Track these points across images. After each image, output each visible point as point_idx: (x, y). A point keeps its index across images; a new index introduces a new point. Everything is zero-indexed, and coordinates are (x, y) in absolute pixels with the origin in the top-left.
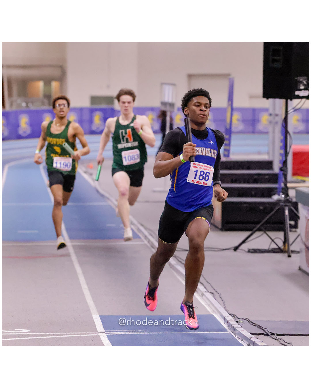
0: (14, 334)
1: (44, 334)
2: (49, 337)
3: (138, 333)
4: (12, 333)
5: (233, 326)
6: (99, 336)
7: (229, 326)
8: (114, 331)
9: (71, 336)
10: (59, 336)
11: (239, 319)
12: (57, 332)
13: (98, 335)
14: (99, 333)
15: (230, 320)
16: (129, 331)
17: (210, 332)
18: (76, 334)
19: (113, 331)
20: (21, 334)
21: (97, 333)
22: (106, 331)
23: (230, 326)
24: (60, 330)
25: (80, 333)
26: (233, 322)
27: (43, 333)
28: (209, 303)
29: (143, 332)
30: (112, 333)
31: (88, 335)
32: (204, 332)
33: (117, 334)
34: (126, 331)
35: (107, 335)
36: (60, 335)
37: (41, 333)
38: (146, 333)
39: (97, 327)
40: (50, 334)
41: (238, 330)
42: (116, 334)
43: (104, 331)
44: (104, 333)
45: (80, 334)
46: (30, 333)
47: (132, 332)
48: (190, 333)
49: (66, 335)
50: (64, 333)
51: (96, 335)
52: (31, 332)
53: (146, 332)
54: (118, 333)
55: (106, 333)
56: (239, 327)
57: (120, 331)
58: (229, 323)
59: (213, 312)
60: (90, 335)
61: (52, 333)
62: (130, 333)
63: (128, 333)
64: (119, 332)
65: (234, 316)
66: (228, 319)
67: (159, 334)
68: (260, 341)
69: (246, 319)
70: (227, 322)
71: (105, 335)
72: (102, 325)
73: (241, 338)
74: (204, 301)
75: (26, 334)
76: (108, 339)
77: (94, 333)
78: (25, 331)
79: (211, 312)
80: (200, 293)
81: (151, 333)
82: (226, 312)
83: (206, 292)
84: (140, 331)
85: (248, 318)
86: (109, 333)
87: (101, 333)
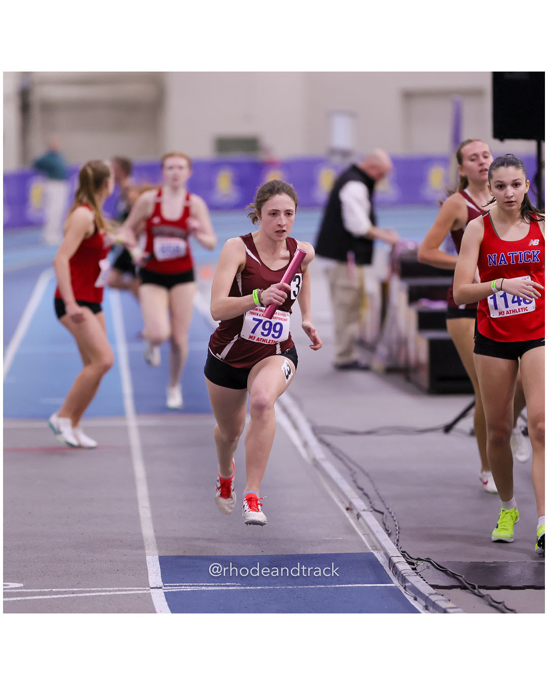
1: (49, 591)
2: (56, 597)
3: (224, 588)
5: (402, 572)
7: (396, 572)
8: (180, 584)
9: (98, 594)
10: (76, 595)
12: (71, 587)
13: (149, 592)
14: (151, 588)
15: (398, 562)
16: (207, 584)
17: (360, 585)
18: (108, 591)
19: (178, 584)
21: (147, 588)
22: (165, 584)
23: (398, 573)
24: (78, 583)
25: (115, 589)
26: (403, 567)
27: (46, 590)
28: (368, 531)
29: (234, 586)
30: (175, 588)
31: (130, 592)
32: (348, 585)
33: (185, 590)
34: (202, 584)
35: (164, 592)
36: (77, 593)
38: (238, 588)
39: (149, 576)
40: (59, 592)
41: (411, 581)
42: (181, 590)
43: (161, 584)
44: (161, 588)
45: (116, 591)
46: (23, 590)
47: (214, 586)
48: (322, 586)
49: (88, 593)
50: (86, 589)
51: (146, 592)
52: (24, 588)
53: (239, 586)
54: (187, 587)
55: (165, 588)
56: (412, 576)
58: (397, 568)
59: (374, 548)
60: (133, 592)
61: (62, 590)
62: (210, 588)
63: (204, 588)
64: (190, 586)
66: (395, 560)
67: (262, 589)
68: (445, 601)
69: (428, 560)
70: (393, 566)
71: (161, 592)
72: (160, 574)
73: (413, 595)
74: (361, 527)
75: (14, 591)
76: (166, 599)
77: (142, 588)
78: (14, 587)
79: (370, 548)
80: (355, 513)
81: (249, 588)
82: (394, 547)
83: (364, 510)
84: (230, 584)
85: (430, 558)
86: (169, 589)
87: (154, 588)
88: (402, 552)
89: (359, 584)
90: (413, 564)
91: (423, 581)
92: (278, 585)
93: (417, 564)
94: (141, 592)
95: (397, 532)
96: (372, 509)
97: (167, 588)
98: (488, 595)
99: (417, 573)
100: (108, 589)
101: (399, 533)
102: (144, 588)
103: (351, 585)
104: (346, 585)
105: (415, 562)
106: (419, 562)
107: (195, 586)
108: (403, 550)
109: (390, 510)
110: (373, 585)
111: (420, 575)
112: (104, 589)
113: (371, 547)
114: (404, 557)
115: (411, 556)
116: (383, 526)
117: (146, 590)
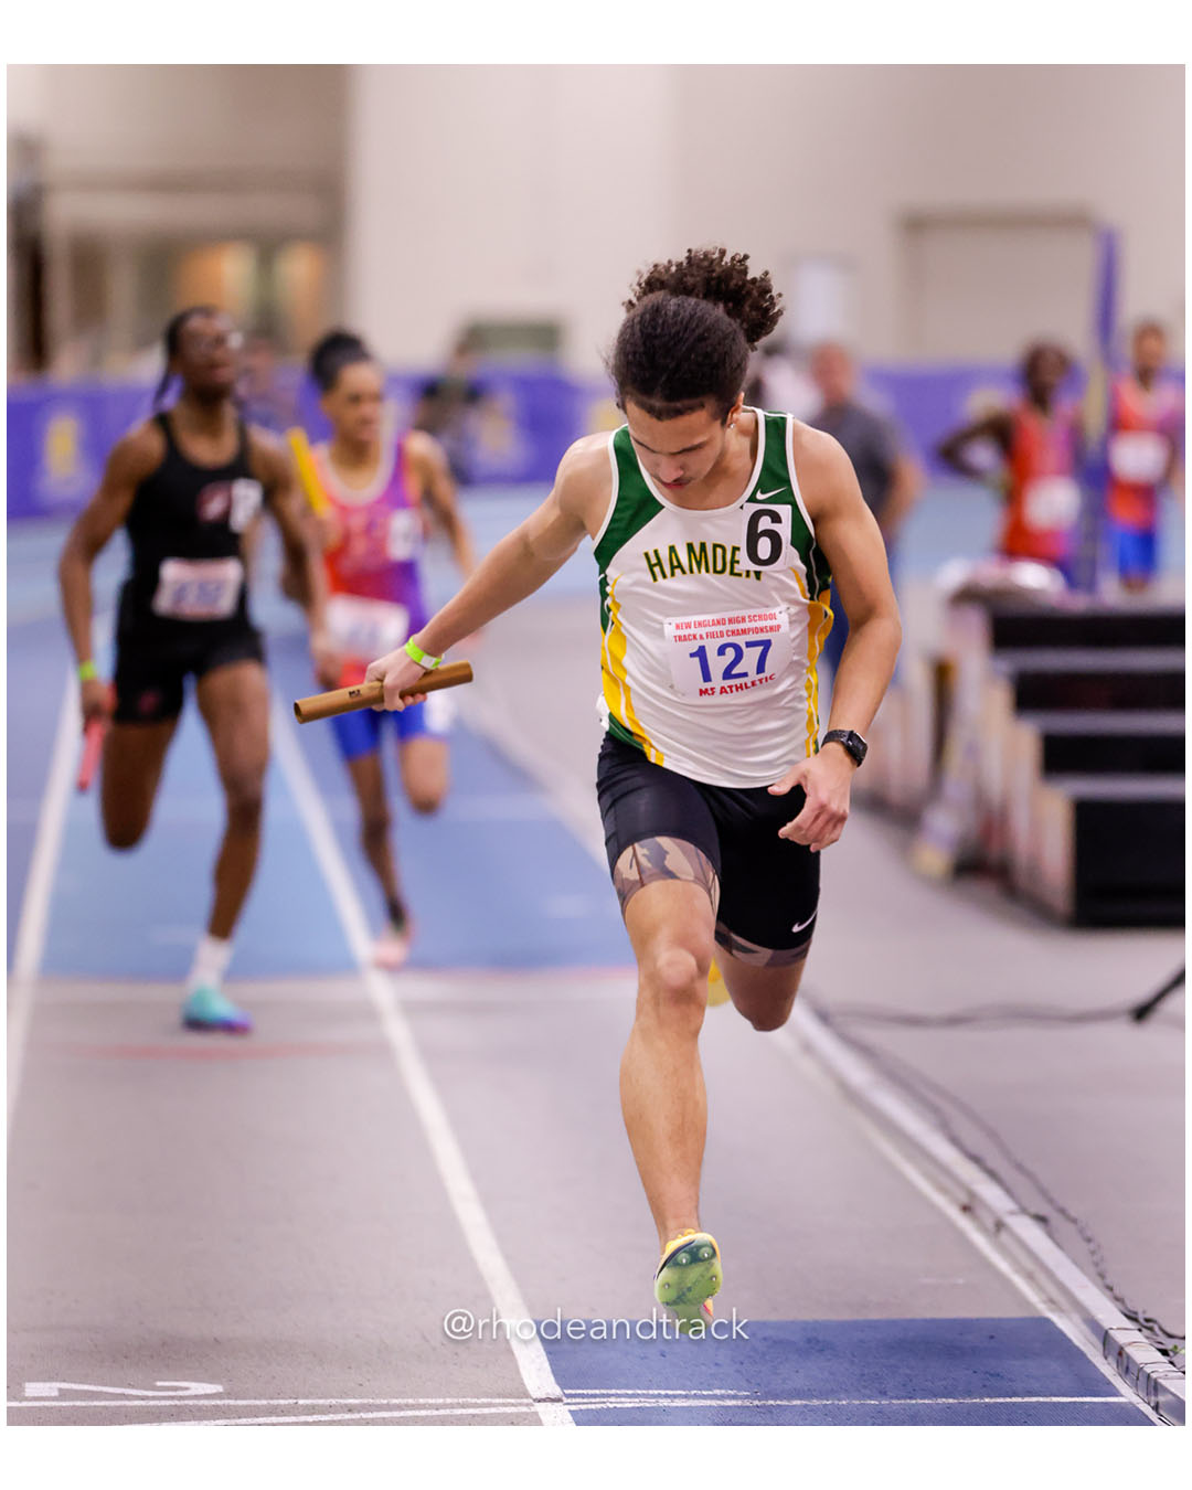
0: (152, 1403)
1: (289, 1404)
3: (714, 1403)
4: (143, 1398)
5: (1148, 1369)
6: (536, 1413)
7: (1127, 1368)
8: (608, 1391)
10: (355, 1415)
11: (1170, 1336)
12: (345, 1395)
13: (533, 1409)
14: (534, 1400)
15: (1130, 1344)
16: (673, 1392)
17: (1041, 1399)
18: (431, 1407)
19: (599, 1392)
20: (186, 1402)
21: (525, 1401)
22: (567, 1392)
23: (1133, 1369)
24: (361, 1385)
25: (448, 1400)
26: (1145, 1355)
27: (282, 1402)
28: (1030, 1265)
29: (734, 1397)
30: (593, 1400)
31: (486, 1411)
32: (1014, 1400)
33: (619, 1406)
34: (656, 1392)
35: (570, 1411)
36: (359, 1412)
37: (272, 1399)
38: (746, 1403)
39: (522, 1370)
40: (313, 1407)
41: (1173, 1390)
42: (611, 1406)
43: (556, 1391)
44: (559, 1400)
45: (452, 1406)
46: (226, 1402)
47: (686, 1397)
48: (951, 1401)
49: (386, 1410)
50: (378, 1402)
51: (524, 1409)
52: (228, 1395)
53: (747, 1397)
54: (623, 1400)
55: (569, 1401)
56: (1172, 1378)
57: (630, 1392)
58: (1128, 1357)
59: (1053, 1306)
60: (493, 1410)
61: (321, 1402)
62: (678, 1403)
63: (663, 1402)
64: (627, 1396)
65: (1150, 1324)
66: (1121, 1338)
67: (806, 1406)
70: (1120, 1356)
71: (560, 1410)
72: (547, 1366)
74: (1006, 1252)
75: (202, 1402)
77: (512, 1401)
78: (203, 1392)
79: (1039, 1306)
80: (988, 1217)
81: (770, 1402)
84: (723, 1392)
86: (579, 1404)
87: (544, 1400)
88: (1147, 1320)
89: (1040, 1396)
92: (842, 1396)
94: (513, 1410)
97: (574, 1400)
100: (433, 1402)
102: (519, 1401)
103: (1019, 1400)
104: (1008, 1400)
107: (640, 1396)
108: (1147, 1314)
110: (1073, 1400)
112: (421, 1401)
113: (1045, 1303)
117: (527, 1405)
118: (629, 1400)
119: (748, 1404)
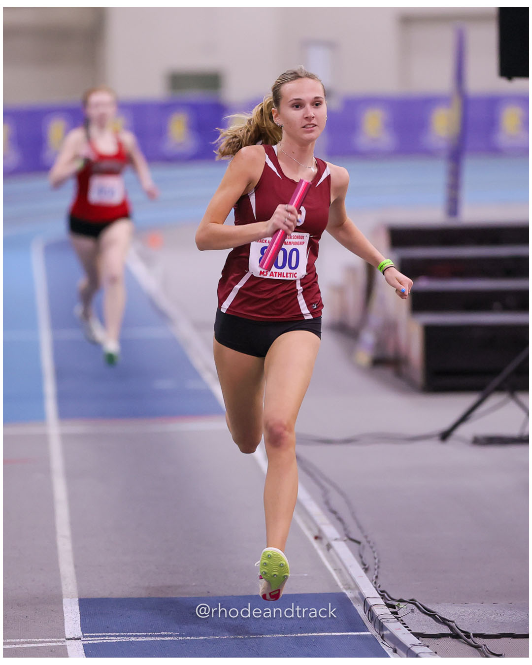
3: (158, 639)
5: (381, 618)
6: (65, 646)
7: (372, 618)
8: (104, 634)
13: (64, 644)
14: (67, 639)
15: (375, 605)
16: (139, 634)
17: (327, 634)
18: (13, 643)
19: (101, 634)
21: (61, 639)
22: (85, 634)
23: (374, 618)
25: (22, 640)
26: (381, 611)
29: (171, 636)
30: (97, 639)
31: (40, 645)
32: (313, 634)
33: (109, 641)
34: (131, 634)
35: (83, 644)
41: (389, 628)
42: (105, 641)
43: (79, 634)
44: (79, 639)
45: (23, 643)
47: (146, 636)
51: (60, 644)
53: (176, 636)
54: (112, 638)
55: (84, 639)
57: (118, 634)
58: (373, 611)
59: (347, 587)
60: (44, 645)
62: (140, 639)
63: (133, 639)
64: (116, 636)
66: (371, 602)
68: (430, 653)
69: (412, 602)
70: (369, 609)
71: (79, 644)
72: (79, 622)
73: (392, 646)
74: (332, 561)
76: (85, 652)
77: (55, 640)
79: (342, 587)
80: (325, 542)
81: (188, 638)
82: (371, 586)
83: (336, 540)
84: (166, 633)
85: (415, 599)
86: (89, 640)
87: (71, 639)
88: (382, 592)
90: (394, 607)
91: (405, 629)
92: (226, 634)
93: (398, 607)
94: (54, 644)
95: (376, 567)
96: (346, 538)
97: (87, 639)
98: (485, 645)
99: (398, 618)
100: (14, 641)
101: (378, 567)
102: (59, 640)
103: (316, 634)
104: (310, 634)
105: (396, 603)
106: (402, 605)
107: (122, 636)
108: (382, 589)
109: (369, 539)
110: (343, 634)
111: (402, 620)
112: (8, 640)
113: (343, 585)
114: (382, 598)
115: (392, 597)
116: (359, 558)
117: (61, 642)
118: (115, 638)
119: (176, 639)
